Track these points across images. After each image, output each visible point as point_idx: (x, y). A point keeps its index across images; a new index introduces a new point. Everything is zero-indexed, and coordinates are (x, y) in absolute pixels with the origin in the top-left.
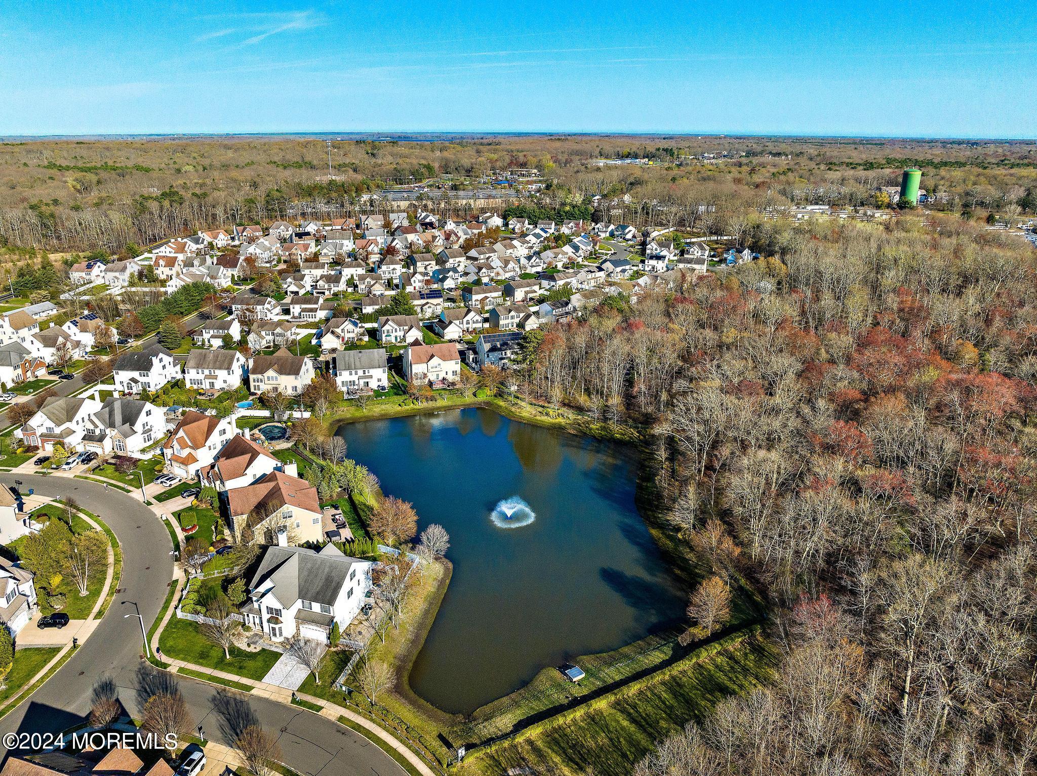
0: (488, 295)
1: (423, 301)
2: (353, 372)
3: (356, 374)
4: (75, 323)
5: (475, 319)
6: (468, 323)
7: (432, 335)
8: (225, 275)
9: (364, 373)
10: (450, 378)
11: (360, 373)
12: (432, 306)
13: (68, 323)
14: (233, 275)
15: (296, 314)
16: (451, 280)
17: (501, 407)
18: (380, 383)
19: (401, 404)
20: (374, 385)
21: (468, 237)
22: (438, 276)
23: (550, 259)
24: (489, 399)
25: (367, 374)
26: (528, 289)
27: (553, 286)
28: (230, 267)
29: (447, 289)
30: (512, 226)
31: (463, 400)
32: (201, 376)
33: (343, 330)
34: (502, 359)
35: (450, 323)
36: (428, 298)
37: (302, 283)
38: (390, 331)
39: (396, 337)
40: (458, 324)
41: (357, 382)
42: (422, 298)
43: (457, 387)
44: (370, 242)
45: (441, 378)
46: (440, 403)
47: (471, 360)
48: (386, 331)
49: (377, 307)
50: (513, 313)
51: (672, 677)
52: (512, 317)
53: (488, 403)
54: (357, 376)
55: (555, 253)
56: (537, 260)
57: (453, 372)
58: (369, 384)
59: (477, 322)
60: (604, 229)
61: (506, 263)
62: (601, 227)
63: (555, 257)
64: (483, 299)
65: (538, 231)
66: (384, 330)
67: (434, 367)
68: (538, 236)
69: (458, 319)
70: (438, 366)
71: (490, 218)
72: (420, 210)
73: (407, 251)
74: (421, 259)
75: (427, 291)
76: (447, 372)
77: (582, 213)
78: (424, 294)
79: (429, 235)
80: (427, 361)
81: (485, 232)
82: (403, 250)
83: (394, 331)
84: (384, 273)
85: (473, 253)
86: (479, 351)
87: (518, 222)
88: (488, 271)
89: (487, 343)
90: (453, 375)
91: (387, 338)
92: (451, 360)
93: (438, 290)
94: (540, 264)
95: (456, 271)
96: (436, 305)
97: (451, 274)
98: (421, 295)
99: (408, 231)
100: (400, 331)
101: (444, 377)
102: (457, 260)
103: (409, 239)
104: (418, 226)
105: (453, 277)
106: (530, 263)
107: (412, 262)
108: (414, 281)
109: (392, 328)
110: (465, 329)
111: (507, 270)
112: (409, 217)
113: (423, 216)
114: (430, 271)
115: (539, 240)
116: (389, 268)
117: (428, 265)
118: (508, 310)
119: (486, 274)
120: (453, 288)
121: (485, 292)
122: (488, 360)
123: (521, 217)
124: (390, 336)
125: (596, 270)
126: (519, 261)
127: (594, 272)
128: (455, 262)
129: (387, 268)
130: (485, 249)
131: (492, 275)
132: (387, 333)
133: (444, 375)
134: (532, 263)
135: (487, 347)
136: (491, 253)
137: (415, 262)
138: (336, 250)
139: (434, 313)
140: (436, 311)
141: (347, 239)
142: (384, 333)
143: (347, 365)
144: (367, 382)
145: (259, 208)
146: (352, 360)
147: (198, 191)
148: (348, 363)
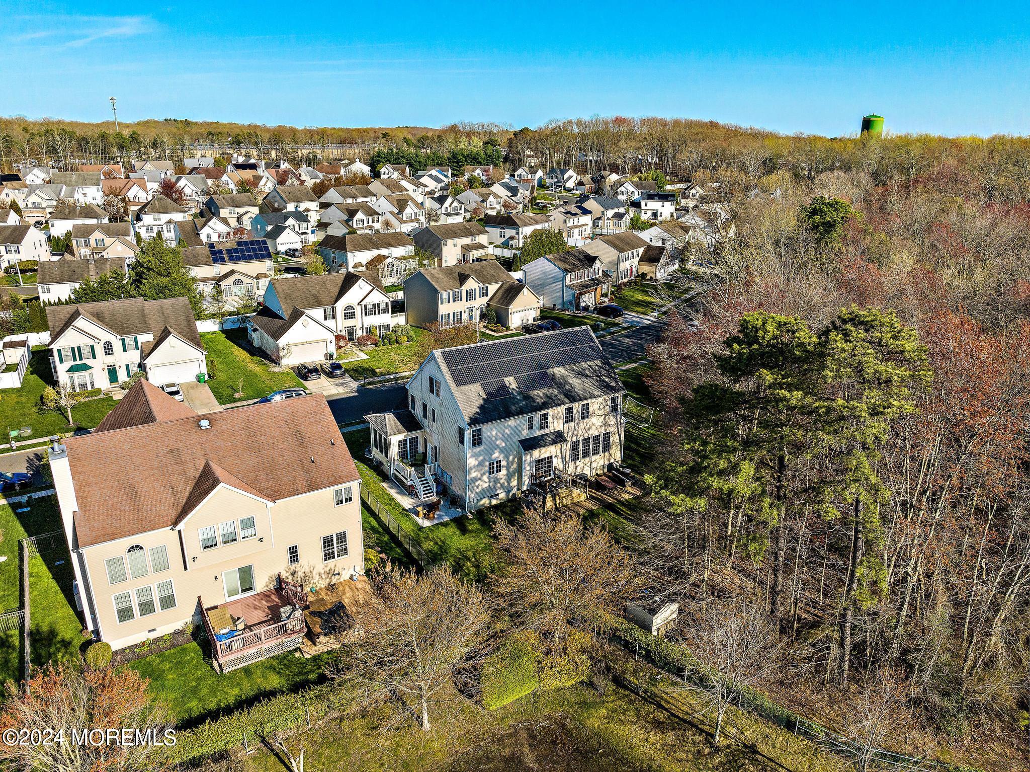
0: (384, 252)
1: (224, 269)
5: (369, 302)
6: (349, 314)
7: (241, 354)
10: (316, 570)
12: (246, 280)
16: (292, 234)
21: (318, 181)
22: (263, 228)
23: (473, 205)
26: (467, 241)
27: (512, 238)
29: (286, 253)
30: (386, 177)
34: (530, 444)
35: (296, 315)
36: (232, 259)
38: (86, 351)
39: (112, 373)
42: (216, 261)
43: (358, 633)
45: (263, 583)
47: (395, 450)
48: (67, 353)
49: (77, 285)
50: (471, 284)
52: (471, 296)
55: (482, 195)
56: (455, 204)
57: (327, 542)
59: (376, 310)
61: (401, 205)
62: (524, 173)
63: (482, 201)
64: (374, 263)
65: (434, 172)
66: (59, 351)
67: (219, 541)
68: (438, 180)
69: (319, 304)
70: (241, 534)
71: (349, 164)
72: (235, 156)
73: (205, 199)
74: (228, 203)
75: (231, 244)
76: (293, 550)
77: (489, 156)
78: (220, 252)
79: (248, 174)
80: (174, 514)
81: (344, 179)
82: (197, 199)
83: (99, 350)
84: (149, 229)
85: (332, 195)
86: (425, 416)
87: (395, 169)
88: (368, 219)
89: (466, 383)
90: (329, 556)
91: (76, 375)
92: (312, 488)
93: (258, 242)
94: (460, 212)
95: (301, 217)
96: (257, 277)
97: (291, 222)
98: (213, 253)
99: (210, 174)
100: (125, 350)
101: (284, 575)
102: (302, 206)
103: (210, 182)
104: (230, 168)
105: (297, 229)
106: (443, 209)
107: (210, 210)
108: (209, 236)
109: (92, 342)
110: (343, 333)
111: (404, 219)
112: (217, 162)
113: (241, 160)
114: (247, 222)
115: (440, 185)
116: (159, 219)
117: (243, 215)
118: (457, 276)
119: (366, 225)
120: (297, 250)
121: (376, 246)
122: (475, 456)
123: (397, 164)
124: (86, 367)
125: (579, 212)
126: (422, 204)
127: (576, 214)
128: (299, 209)
129: (155, 220)
130: (353, 189)
131: (377, 226)
132: (75, 360)
133: (282, 567)
134: (447, 209)
135: (468, 400)
136: (365, 196)
137: (217, 208)
138: (58, 196)
139: (251, 298)
140: (258, 292)
141: (92, 186)
142: (61, 362)
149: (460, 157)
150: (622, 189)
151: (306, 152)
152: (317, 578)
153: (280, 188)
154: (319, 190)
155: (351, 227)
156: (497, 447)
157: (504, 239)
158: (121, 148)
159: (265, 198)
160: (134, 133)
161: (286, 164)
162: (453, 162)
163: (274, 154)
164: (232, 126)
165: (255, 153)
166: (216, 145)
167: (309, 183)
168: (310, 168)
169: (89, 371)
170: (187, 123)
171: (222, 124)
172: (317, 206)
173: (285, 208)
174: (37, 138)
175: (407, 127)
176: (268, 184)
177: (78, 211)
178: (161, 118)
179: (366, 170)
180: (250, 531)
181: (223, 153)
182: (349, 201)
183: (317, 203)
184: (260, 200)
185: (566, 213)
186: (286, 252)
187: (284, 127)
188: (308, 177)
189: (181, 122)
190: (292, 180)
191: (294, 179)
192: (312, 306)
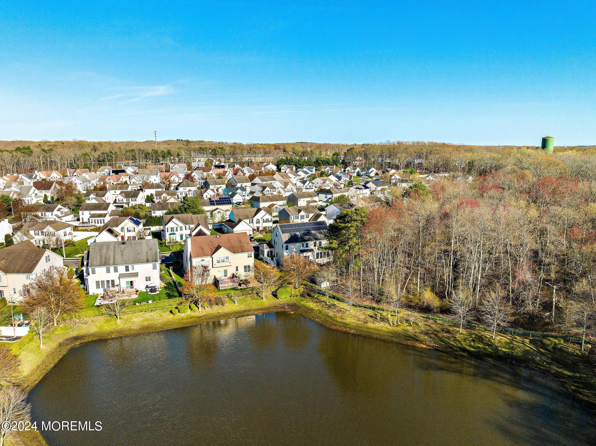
0: (275, 203)
1: (214, 207)
2: (112, 268)
3: (116, 270)
5: (265, 218)
6: (258, 222)
7: (219, 234)
8: (36, 194)
9: (127, 270)
10: (242, 274)
11: (122, 269)
12: (222, 212)
14: (46, 196)
15: (86, 220)
16: (239, 196)
17: (312, 310)
18: (148, 283)
19: (174, 310)
20: (140, 285)
21: (252, 174)
22: (228, 193)
23: (319, 184)
24: (294, 300)
25: (131, 271)
26: (309, 199)
27: (330, 198)
28: (45, 189)
30: (284, 171)
31: (259, 302)
33: (122, 229)
34: (302, 251)
35: (240, 221)
36: (217, 204)
37: (103, 198)
38: (175, 229)
39: (181, 236)
40: (248, 223)
41: (117, 282)
42: (213, 205)
43: (251, 285)
44: (172, 174)
45: (229, 275)
46: (229, 307)
47: (266, 254)
48: (169, 229)
49: (165, 211)
50: (302, 213)
52: (302, 217)
53: (293, 306)
54: (117, 274)
55: (324, 180)
56: (310, 184)
57: (245, 267)
58: (134, 283)
59: (267, 221)
60: (353, 171)
61: (286, 184)
62: (350, 169)
63: (323, 183)
64: (270, 207)
65: (305, 169)
66: (167, 228)
67: (221, 262)
68: (306, 173)
69: (248, 218)
70: (226, 260)
71: (267, 165)
72: (214, 161)
73: (203, 181)
74: (213, 183)
75: (217, 198)
76: (237, 267)
77: (334, 161)
78: (213, 201)
79: (221, 170)
80: (211, 254)
81: (264, 172)
82: (199, 181)
83: (179, 229)
84: (181, 193)
85: (257, 180)
86: (275, 244)
87: (288, 168)
88: (271, 190)
89: (284, 233)
90: (245, 271)
91: (172, 236)
92: (242, 252)
93: (227, 198)
94: (313, 187)
95: (243, 189)
96: (226, 211)
97: (239, 191)
98: (211, 201)
99: (204, 170)
100: (186, 230)
101: (234, 273)
102: (244, 185)
103: (205, 174)
104: (213, 167)
105: (241, 194)
106: (305, 186)
107: (206, 186)
108: (206, 196)
109: (177, 226)
110: (255, 228)
111: (287, 190)
112: (206, 164)
113: (217, 163)
114: (221, 191)
115: (307, 175)
116: (186, 189)
117: (219, 188)
118: (298, 210)
119: (270, 193)
120: (241, 202)
121: (271, 200)
122: (287, 252)
123: (290, 165)
124: (175, 234)
125: (363, 187)
126: (296, 184)
127: (362, 189)
128: (242, 186)
129: (184, 189)
130: (266, 178)
131: (275, 193)
132: (171, 231)
133: (234, 271)
134: (306, 186)
135: (285, 237)
136: (272, 181)
137: (209, 185)
138: (142, 179)
139: (224, 218)
140: (226, 217)
141: (155, 175)
142: (168, 232)
143: (103, 260)
144: (131, 282)
145: (92, 159)
146: (111, 253)
147: (46, 148)
148: (105, 257)
149: (319, 162)
150: (393, 177)
151: (247, 159)
152: (242, 276)
153: (235, 177)
154: (252, 177)
155: (264, 193)
156: (293, 251)
157: (327, 199)
158: (164, 157)
159: (228, 181)
161: (238, 165)
162: (316, 164)
163: (232, 160)
164: (211, 143)
165: (223, 160)
166: (205, 156)
167: (247, 175)
168: (248, 167)
169: (175, 235)
170: (188, 142)
171: (205, 142)
172: (250, 185)
173: (237, 185)
174: (128, 153)
175: (302, 142)
176: (229, 175)
177: (154, 186)
178: (175, 139)
179: (274, 168)
180: (227, 260)
181: (208, 160)
182: (264, 183)
183: (250, 183)
184: (226, 182)
185: (356, 188)
186: (236, 203)
187: (236, 143)
188: (247, 171)
189: (185, 141)
190: (240, 173)
191: (241, 172)
192: (246, 219)
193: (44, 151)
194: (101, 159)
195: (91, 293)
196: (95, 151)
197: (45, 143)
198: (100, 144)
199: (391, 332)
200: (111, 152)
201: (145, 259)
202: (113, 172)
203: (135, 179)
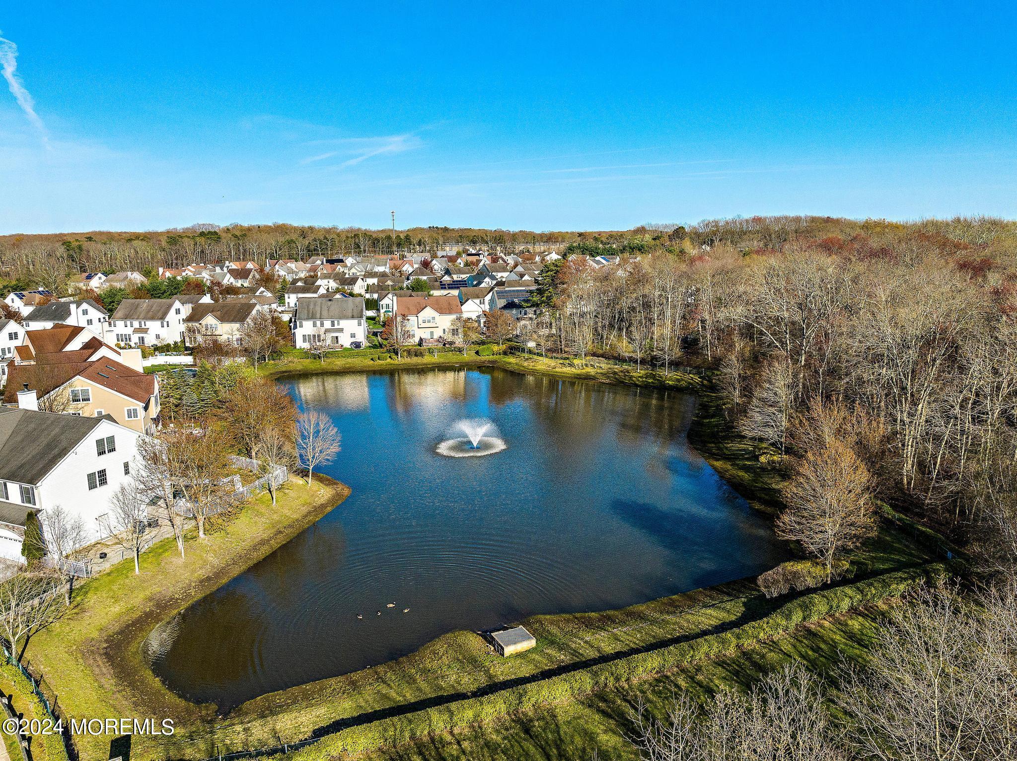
1: (444, 292)
2: (318, 323)
3: (322, 325)
4: (21, 297)
9: (333, 325)
10: (450, 338)
11: (327, 324)
13: (12, 296)
14: (242, 285)
17: (510, 363)
19: (375, 358)
20: (346, 341)
24: (495, 357)
25: (336, 326)
28: (241, 278)
31: (459, 357)
32: (129, 331)
36: (449, 288)
40: (478, 303)
41: (322, 337)
42: (442, 288)
44: (405, 263)
45: (436, 337)
46: (428, 359)
51: (744, 654)
53: (494, 362)
54: (323, 329)
57: (453, 330)
58: (339, 338)
65: (598, 258)
66: (382, 305)
67: (427, 322)
69: (478, 297)
70: (432, 321)
71: (547, 255)
76: (444, 330)
78: (445, 285)
79: (474, 258)
80: (416, 313)
90: (453, 334)
92: (450, 313)
93: (462, 281)
97: (487, 280)
98: (441, 285)
101: (441, 336)
105: (490, 283)
112: (458, 254)
113: (473, 252)
124: (390, 312)
133: (442, 334)
137: (450, 273)
138: (366, 270)
141: (382, 265)
143: (311, 314)
144: (337, 337)
145: (299, 248)
146: (318, 309)
147: (238, 233)
148: (313, 312)
158: (399, 245)
160: (408, 235)
170: (446, 229)
171: (474, 230)
173: (488, 274)
174: (349, 240)
176: (483, 263)
177: (378, 275)
178: (426, 226)
180: (434, 321)
181: (463, 249)
183: (508, 272)
188: (511, 261)
189: (442, 229)
190: (499, 261)
193: (236, 236)
194: (312, 247)
195: (298, 347)
196: (304, 238)
197: (236, 227)
198: (311, 229)
199: (574, 374)
200: (325, 238)
201: (350, 315)
202: (328, 261)
203: (355, 268)
